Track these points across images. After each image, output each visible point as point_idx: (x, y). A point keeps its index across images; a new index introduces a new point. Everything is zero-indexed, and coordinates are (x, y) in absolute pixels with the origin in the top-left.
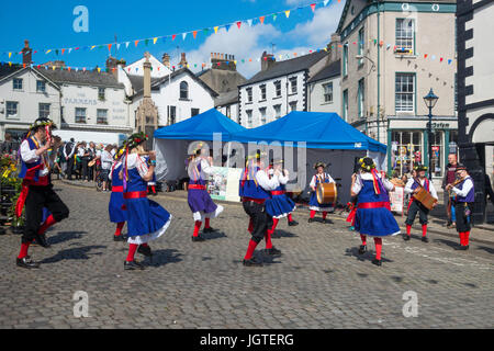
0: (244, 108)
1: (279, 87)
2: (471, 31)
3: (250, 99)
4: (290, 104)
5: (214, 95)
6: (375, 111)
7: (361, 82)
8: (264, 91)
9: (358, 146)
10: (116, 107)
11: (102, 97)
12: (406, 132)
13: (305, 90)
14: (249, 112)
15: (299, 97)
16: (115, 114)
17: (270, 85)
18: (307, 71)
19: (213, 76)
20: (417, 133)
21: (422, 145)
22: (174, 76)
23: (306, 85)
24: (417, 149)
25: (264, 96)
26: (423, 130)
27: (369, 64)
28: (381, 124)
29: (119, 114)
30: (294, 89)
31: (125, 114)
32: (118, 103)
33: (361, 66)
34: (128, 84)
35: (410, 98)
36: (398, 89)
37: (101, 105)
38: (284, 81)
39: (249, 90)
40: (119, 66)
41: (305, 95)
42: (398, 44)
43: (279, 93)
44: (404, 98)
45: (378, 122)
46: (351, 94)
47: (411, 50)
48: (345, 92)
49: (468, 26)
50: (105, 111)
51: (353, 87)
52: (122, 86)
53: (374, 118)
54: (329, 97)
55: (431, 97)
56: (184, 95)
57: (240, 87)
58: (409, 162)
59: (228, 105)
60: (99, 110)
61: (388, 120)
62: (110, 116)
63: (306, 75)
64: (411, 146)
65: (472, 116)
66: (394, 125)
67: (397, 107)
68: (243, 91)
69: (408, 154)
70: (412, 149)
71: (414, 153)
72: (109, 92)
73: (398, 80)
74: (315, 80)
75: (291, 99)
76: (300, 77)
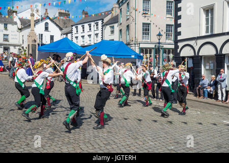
0: (74, 36)
1: (90, 27)
2: (180, 8)
3: (77, 31)
4: (96, 34)
5: (61, 29)
6: (134, 39)
7: (128, 26)
8: (83, 28)
9: (133, 56)
10: (13, 33)
11: (6, 28)
12: (146, 49)
13: (102, 28)
14: (77, 37)
15: (99, 32)
16: (13, 37)
17: (86, 26)
18: (103, 20)
19: (59, 20)
20: (151, 49)
21: (152, 54)
22: (42, 19)
23: (102, 26)
24: (150, 56)
25: (83, 31)
26: (153, 48)
27: (131, 19)
28: (136, 45)
29: (14, 37)
30: (97, 28)
31: (17, 37)
32: (14, 32)
33: (128, 19)
34: (19, 23)
35: (148, 34)
36: (143, 30)
37: (6, 32)
38: (93, 24)
39: (77, 27)
40: (15, 14)
41: (102, 31)
42: (144, 10)
43: (90, 29)
44: (146, 34)
45: (135, 44)
46: (123, 32)
47: (149, 13)
48: (121, 30)
49: (179, 5)
50: (8, 35)
51: (124, 28)
52: (16, 23)
53: (134, 42)
54: (112, 32)
55: (159, 35)
56: (47, 29)
57: (72, 26)
58: (147, 62)
59: (67, 34)
60: (4, 35)
61: (139, 44)
62: (10, 38)
63: (102, 22)
64: (148, 55)
65: (180, 45)
66: (142, 46)
67: (143, 38)
68: (74, 27)
69: (147, 58)
70: (149, 57)
71: (149, 58)
72: (9, 26)
73: (143, 26)
74: (107, 24)
75: (96, 32)
76: (100, 22)
